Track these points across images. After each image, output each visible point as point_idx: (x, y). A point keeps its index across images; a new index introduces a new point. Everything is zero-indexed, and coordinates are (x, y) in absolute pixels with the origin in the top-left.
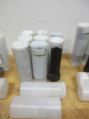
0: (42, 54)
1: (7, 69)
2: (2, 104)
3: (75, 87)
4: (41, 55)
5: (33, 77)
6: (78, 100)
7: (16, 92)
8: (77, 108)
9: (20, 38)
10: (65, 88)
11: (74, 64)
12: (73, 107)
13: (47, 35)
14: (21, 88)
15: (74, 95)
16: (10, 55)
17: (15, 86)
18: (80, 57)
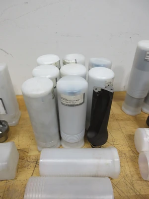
0: (78, 103)
1: (14, 122)
2: (8, 189)
3: (132, 155)
4: (76, 104)
5: (60, 138)
6: (140, 177)
7: (31, 165)
8: (138, 194)
9: (36, 70)
10: (117, 160)
11: (129, 112)
12: (131, 191)
13: (84, 64)
14: (41, 161)
15: (132, 169)
16: (18, 96)
17: (29, 155)
18: (139, 99)
